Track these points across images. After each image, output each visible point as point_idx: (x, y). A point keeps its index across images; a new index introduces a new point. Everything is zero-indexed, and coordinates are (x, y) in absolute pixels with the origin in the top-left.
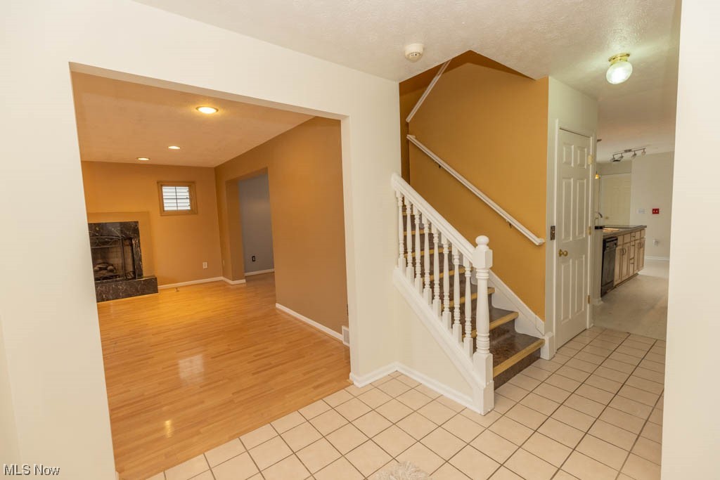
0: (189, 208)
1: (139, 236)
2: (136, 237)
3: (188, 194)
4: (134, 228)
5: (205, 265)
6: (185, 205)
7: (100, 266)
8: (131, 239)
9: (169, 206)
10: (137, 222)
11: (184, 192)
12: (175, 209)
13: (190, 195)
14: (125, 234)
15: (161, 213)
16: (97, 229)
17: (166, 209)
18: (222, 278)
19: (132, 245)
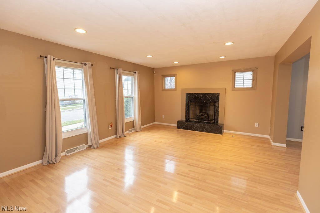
0: (251, 86)
1: (219, 101)
2: (217, 102)
3: (251, 76)
4: (217, 96)
5: (256, 125)
6: (248, 84)
7: (202, 114)
8: (215, 102)
9: (238, 85)
10: (219, 94)
11: (249, 75)
12: (242, 87)
13: (253, 77)
14: (213, 100)
15: (232, 89)
16: (202, 96)
17: (236, 87)
18: (268, 137)
19: (215, 105)
